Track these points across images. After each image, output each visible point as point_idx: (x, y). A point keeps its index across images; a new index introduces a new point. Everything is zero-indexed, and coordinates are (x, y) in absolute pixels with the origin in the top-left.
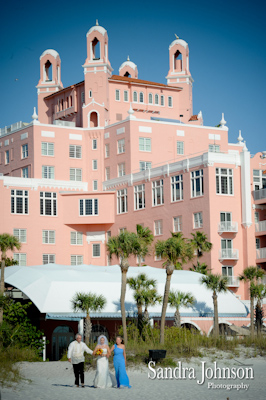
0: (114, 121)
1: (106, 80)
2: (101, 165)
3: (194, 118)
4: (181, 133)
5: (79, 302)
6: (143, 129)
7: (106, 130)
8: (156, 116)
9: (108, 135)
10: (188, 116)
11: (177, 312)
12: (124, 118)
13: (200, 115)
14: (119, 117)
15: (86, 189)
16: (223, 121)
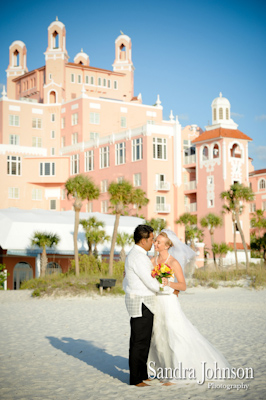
0: (69, 99)
1: (62, 65)
2: (58, 134)
3: (135, 99)
4: (124, 110)
5: (36, 240)
6: (93, 106)
7: (63, 106)
8: (104, 96)
9: (64, 110)
10: (130, 96)
11: (123, 250)
12: (78, 97)
13: (140, 97)
14: (74, 96)
15: (45, 155)
16: (159, 102)
